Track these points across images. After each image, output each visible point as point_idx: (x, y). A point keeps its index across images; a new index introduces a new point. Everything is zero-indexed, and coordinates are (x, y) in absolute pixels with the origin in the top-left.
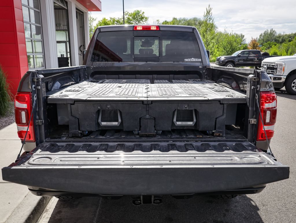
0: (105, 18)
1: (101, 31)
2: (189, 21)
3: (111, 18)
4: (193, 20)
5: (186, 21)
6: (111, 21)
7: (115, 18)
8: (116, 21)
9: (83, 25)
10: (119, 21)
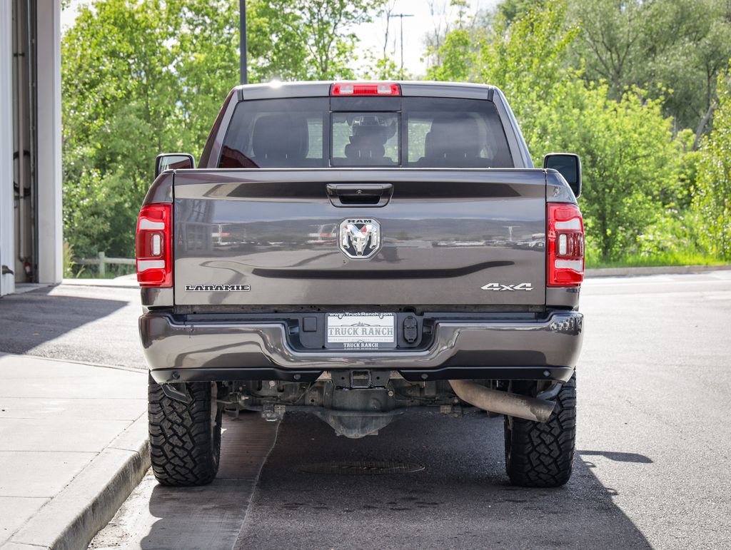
1: (245, 99)
6: (157, 7)
8: (192, 5)
9: (32, 45)
10: (206, 8)
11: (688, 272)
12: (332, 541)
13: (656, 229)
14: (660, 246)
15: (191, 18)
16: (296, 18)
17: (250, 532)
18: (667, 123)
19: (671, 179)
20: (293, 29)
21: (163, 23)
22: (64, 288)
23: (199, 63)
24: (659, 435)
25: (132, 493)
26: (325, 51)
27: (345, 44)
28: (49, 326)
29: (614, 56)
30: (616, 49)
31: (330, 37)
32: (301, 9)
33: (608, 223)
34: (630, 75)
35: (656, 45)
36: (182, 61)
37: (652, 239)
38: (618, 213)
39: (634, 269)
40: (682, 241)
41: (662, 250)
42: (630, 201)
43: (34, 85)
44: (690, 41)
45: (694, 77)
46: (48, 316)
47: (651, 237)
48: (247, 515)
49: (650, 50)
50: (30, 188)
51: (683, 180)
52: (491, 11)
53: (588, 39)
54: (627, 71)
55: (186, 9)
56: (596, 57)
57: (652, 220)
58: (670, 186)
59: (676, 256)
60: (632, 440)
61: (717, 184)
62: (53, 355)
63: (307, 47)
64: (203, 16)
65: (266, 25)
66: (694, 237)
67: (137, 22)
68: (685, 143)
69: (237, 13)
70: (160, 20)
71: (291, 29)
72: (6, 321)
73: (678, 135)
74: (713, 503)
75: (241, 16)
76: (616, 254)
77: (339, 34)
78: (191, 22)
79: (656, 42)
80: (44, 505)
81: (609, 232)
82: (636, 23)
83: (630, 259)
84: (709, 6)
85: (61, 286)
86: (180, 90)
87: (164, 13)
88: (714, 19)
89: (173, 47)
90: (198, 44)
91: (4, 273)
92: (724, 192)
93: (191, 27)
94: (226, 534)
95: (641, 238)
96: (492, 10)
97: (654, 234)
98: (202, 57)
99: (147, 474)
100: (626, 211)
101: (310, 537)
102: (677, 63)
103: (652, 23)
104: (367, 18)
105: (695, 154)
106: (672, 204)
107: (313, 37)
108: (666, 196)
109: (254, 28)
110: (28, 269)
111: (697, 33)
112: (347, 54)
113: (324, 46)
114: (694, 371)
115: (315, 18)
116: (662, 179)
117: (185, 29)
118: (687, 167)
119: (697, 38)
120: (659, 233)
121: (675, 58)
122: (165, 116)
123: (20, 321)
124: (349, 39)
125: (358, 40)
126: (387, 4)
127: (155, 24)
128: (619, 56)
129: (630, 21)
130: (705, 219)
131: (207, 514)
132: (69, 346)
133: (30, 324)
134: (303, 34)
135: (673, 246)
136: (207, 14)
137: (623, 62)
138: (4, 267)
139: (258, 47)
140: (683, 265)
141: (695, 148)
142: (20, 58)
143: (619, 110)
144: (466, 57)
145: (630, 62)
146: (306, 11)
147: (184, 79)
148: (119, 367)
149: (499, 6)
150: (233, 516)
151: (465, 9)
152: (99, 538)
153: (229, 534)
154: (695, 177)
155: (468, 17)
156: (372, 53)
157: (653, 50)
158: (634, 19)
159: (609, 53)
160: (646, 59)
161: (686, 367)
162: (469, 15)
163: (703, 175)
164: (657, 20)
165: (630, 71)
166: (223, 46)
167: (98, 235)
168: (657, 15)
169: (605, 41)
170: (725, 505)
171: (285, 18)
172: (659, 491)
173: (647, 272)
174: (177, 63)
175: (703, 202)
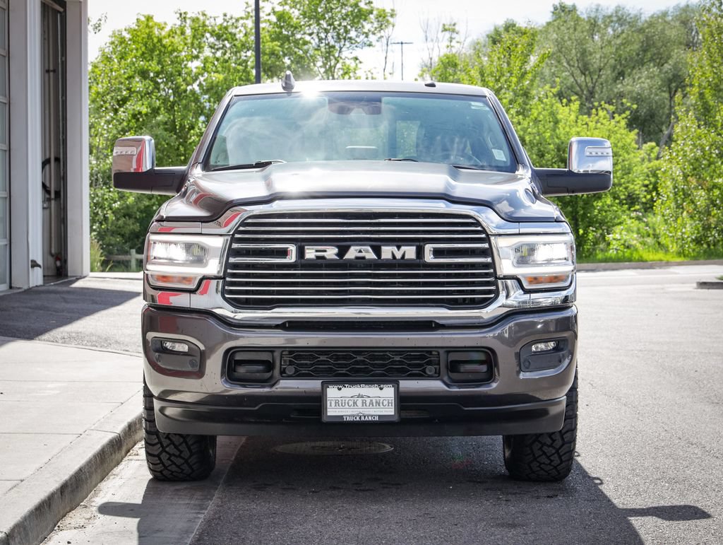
0: (149, 18)
2: (651, 24)
3: (183, 16)
4: (676, 18)
5: (631, 24)
6: (183, 33)
7: (204, 15)
8: (214, 31)
9: (62, 62)
10: (226, 34)
11: (651, 267)
12: (293, 523)
13: (622, 230)
14: (626, 244)
15: (213, 43)
16: (306, 43)
17: (215, 513)
18: (633, 135)
19: (636, 185)
20: (304, 53)
21: (188, 47)
22: (89, 281)
23: (218, 82)
24: (618, 416)
25: (110, 473)
26: (331, 71)
27: (349, 66)
28: (67, 314)
29: (588, 79)
30: (590, 73)
31: (336, 59)
32: (310, 34)
33: (580, 223)
34: (601, 95)
35: (625, 69)
36: (204, 81)
37: (619, 238)
38: (589, 215)
39: (603, 264)
40: (645, 239)
41: (628, 247)
42: (600, 204)
43: (64, 98)
44: (654, 66)
45: (657, 97)
46: (68, 306)
47: (618, 236)
48: (216, 496)
49: (619, 74)
50: (60, 191)
51: (646, 186)
52: (482, 41)
53: (565, 64)
54: (599, 92)
55: (208, 35)
56: (572, 80)
57: (619, 221)
58: (635, 190)
59: (641, 253)
60: (592, 422)
61: (676, 190)
62: (65, 341)
63: (316, 68)
64: (223, 41)
65: (278, 48)
66: (656, 236)
67: (164, 46)
68: (649, 155)
69: (253, 38)
70: (186, 44)
71: (301, 52)
72: (29, 310)
73: (643, 148)
74: (667, 485)
75: (256, 40)
76: (587, 251)
77: (343, 57)
78: (213, 46)
79: (625, 67)
80: (12, 488)
81: (581, 232)
82: (608, 50)
83: (600, 256)
84: (670, 36)
85: (86, 279)
86: (202, 106)
87: (189, 38)
88: (675, 47)
89: (196, 68)
90: (219, 65)
91: (33, 266)
92: (683, 197)
93: (213, 51)
94: (191, 516)
95: (610, 237)
96: (482, 39)
97: (621, 234)
98: (221, 77)
99: (129, 454)
100: (595, 213)
101: (272, 519)
102: (642, 85)
103: (621, 50)
104: (368, 43)
105: (657, 162)
106: (637, 207)
107: (321, 59)
108: (632, 200)
109: (267, 51)
110: (58, 263)
111: (660, 60)
112: (351, 74)
113: (330, 67)
114: (653, 356)
115: (322, 43)
116: (628, 185)
117: (207, 52)
118: (651, 176)
119: (661, 64)
120: (625, 233)
121: (640, 81)
122: (190, 129)
123: (41, 310)
124: (352, 61)
125: (360, 62)
126: (386, 30)
127: (180, 48)
128: (592, 79)
129: (602, 48)
130: (665, 220)
131: (178, 495)
132: (81, 332)
133: (50, 312)
134: (311, 56)
135: (638, 245)
136: (226, 39)
137: (595, 85)
138: (32, 261)
139: (272, 69)
140: (646, 261)
141: (658, 158)
142: (51, 74)
143: (590, 124)
144: (456, 77)
145: (602, 84)
146: (314, 36)
147: (207, 97)
148: (124, 352)
149: (488, 36)
150: (202, 497)
151: (454, 35)
152: (67, 520)
153: (195, 515)
154: (658, 183)
155: (458, 42)
156: (372, 74)
157: (622, 74)
158: (605, 47)
159: (583, 76)
160: (615, 81)
161: (646, 352)
162: (458, 40)
163: (664, 182)
164: (625, 48)
165: (602, 92)
166: (240, 68)
167: (129, 234)
168: (625, 43)
169: (580, 65)
170: (678, 486)
171: (296, 42)
172: (615, 472)
173: (614, 267)
174: (200, 83)
175: (665, 206)
